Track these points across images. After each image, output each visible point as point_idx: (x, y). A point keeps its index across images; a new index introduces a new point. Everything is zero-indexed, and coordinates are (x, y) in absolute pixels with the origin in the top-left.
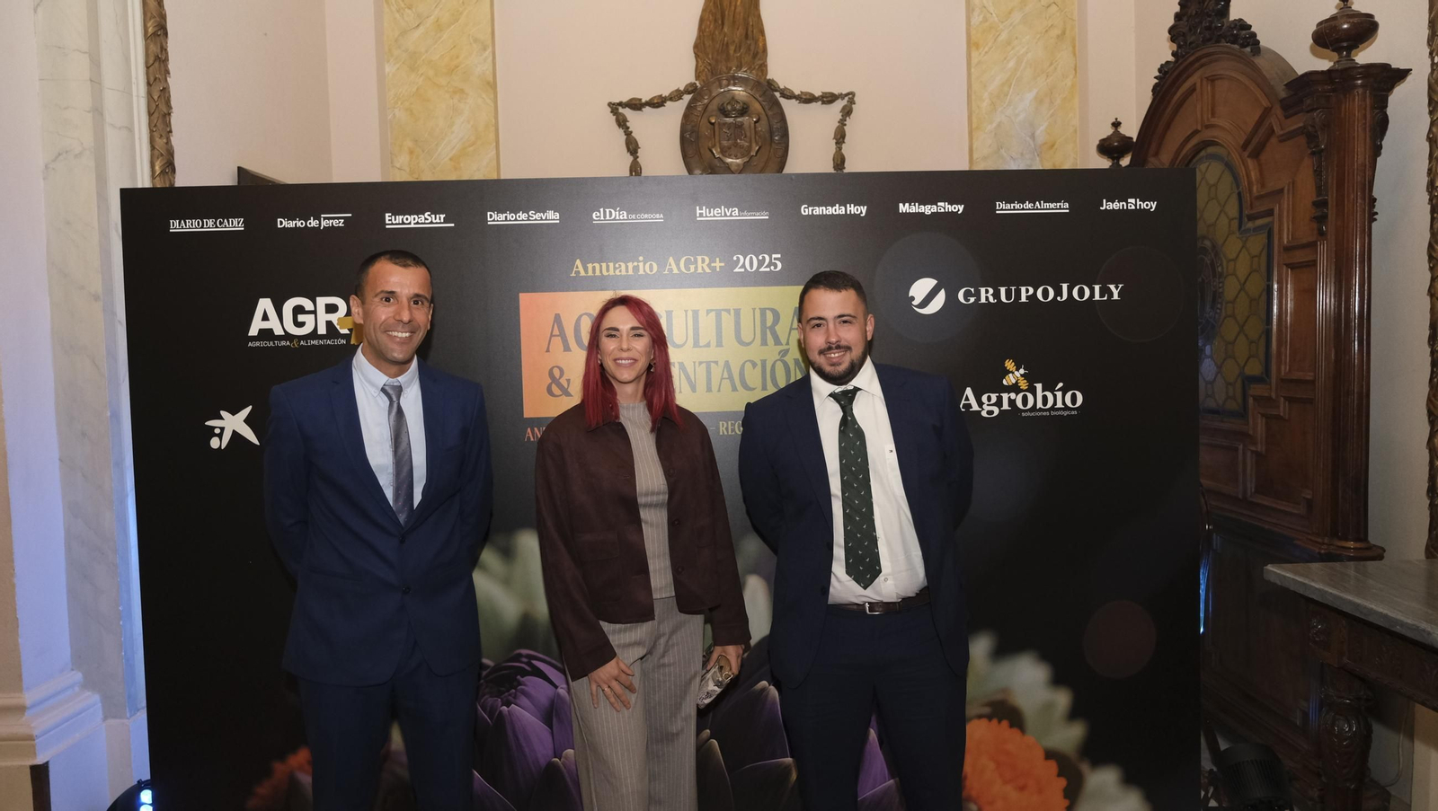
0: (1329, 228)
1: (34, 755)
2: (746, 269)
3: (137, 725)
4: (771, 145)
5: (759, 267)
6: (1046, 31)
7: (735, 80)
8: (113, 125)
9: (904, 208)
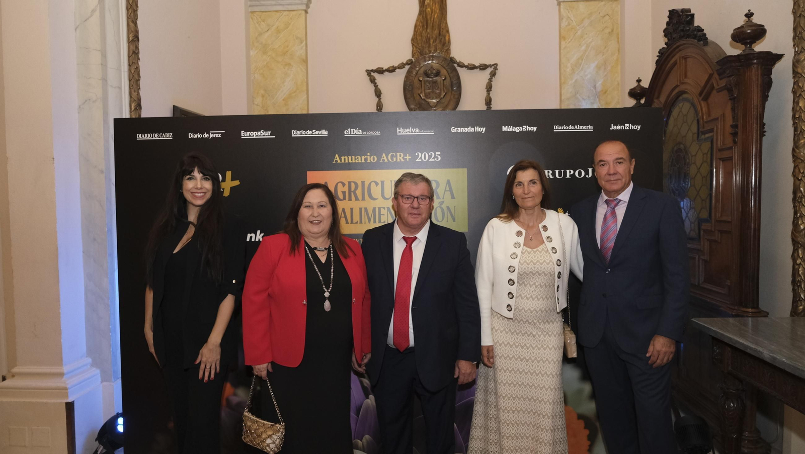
0: (739, 139)
1: (67, 396)
2: (422, 160)
3: (118, 385)
4: (452, 93)
5: (429, 159)
6: (603, 30)
7: (432, 58)
8: (111, 86)
9: (505, 129)
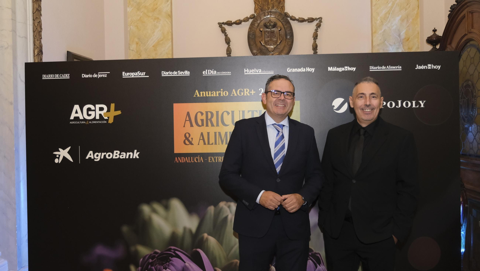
8: (19, 36)
9: (330, 69)
